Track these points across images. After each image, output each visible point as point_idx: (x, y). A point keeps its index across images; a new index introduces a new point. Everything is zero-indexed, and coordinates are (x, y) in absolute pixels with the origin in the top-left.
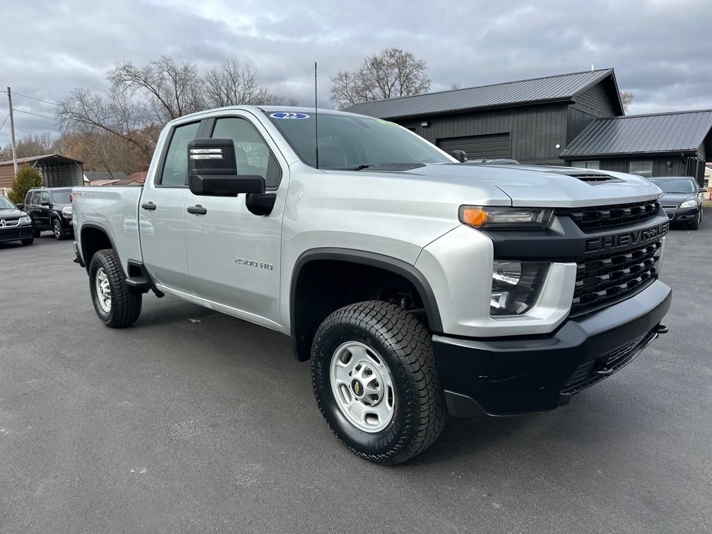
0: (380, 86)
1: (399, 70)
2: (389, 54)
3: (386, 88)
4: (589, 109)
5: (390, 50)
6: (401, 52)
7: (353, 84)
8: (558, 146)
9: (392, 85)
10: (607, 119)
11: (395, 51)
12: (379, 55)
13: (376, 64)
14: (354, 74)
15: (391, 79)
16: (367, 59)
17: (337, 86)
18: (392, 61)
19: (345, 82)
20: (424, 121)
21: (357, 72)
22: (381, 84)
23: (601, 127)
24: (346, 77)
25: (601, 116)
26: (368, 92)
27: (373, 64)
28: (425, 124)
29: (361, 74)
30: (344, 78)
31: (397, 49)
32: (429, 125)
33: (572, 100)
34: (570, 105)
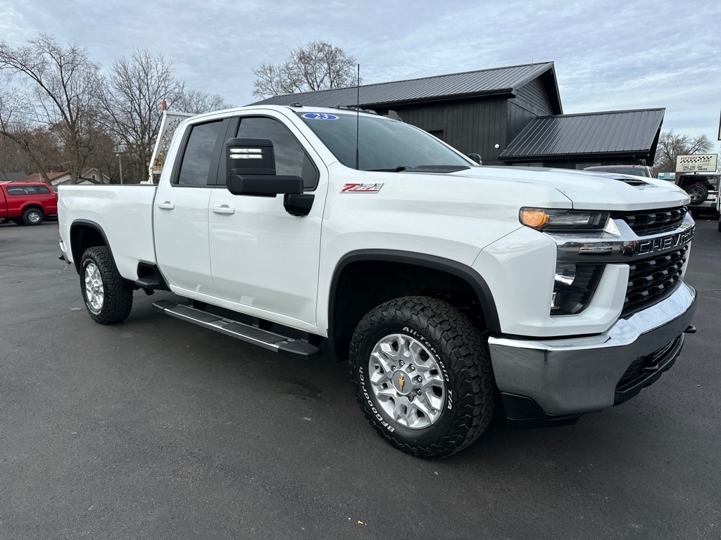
0: (309, 82)
1: (329, 65)
2: (316, 47)
3: (315, 84)
4: (528, 105)
5: (317, 42)
6: (330, 46)
7: (278, 78)
8: (497, 146)
9: (322, 81)
10: (547, 118)
11: (324, 45)
12: (306, 49)
13: (304, 58)
14: (279, 68)
15: (320, 75)
16: (293, 52)
17: (261, 79)
18: (321, 55)
19: (269, 75)
21: (282, 65)
22: (310, 81)
23: (542, 126)
24: (270, 70)
25: (540, 115)
26: (294, 87)
27: (300, 59)
29: (287, 67)
30: (268, 71)
31: (326, 42)
33: (512, 92)
34: (509, 100)
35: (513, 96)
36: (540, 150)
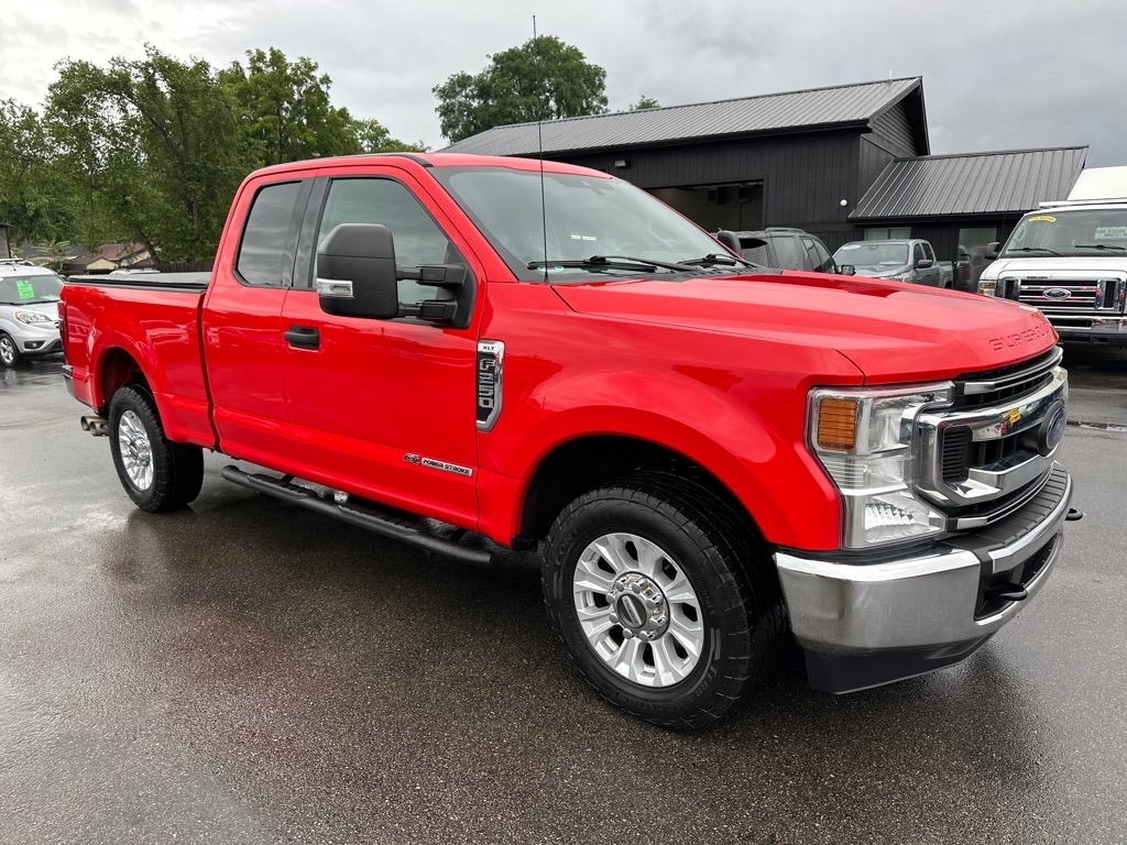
4: (884, 142)
8: (844, 202)
20: (620, 159)
25: (899, 156)
28: (622, 164)
32: (629, 165)
33: (869, 125)
34: (862, 135)
35: (869, 131)
36: (897, 209)
